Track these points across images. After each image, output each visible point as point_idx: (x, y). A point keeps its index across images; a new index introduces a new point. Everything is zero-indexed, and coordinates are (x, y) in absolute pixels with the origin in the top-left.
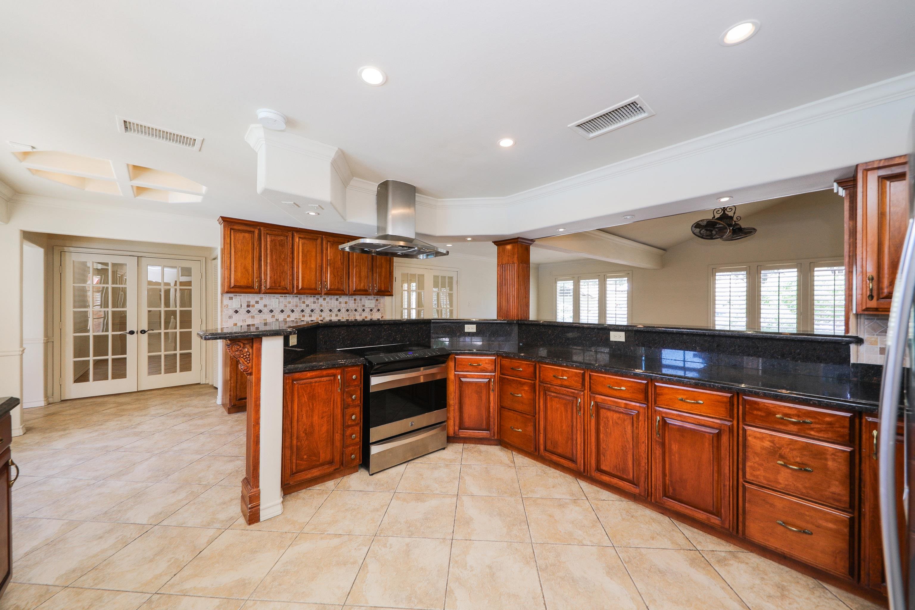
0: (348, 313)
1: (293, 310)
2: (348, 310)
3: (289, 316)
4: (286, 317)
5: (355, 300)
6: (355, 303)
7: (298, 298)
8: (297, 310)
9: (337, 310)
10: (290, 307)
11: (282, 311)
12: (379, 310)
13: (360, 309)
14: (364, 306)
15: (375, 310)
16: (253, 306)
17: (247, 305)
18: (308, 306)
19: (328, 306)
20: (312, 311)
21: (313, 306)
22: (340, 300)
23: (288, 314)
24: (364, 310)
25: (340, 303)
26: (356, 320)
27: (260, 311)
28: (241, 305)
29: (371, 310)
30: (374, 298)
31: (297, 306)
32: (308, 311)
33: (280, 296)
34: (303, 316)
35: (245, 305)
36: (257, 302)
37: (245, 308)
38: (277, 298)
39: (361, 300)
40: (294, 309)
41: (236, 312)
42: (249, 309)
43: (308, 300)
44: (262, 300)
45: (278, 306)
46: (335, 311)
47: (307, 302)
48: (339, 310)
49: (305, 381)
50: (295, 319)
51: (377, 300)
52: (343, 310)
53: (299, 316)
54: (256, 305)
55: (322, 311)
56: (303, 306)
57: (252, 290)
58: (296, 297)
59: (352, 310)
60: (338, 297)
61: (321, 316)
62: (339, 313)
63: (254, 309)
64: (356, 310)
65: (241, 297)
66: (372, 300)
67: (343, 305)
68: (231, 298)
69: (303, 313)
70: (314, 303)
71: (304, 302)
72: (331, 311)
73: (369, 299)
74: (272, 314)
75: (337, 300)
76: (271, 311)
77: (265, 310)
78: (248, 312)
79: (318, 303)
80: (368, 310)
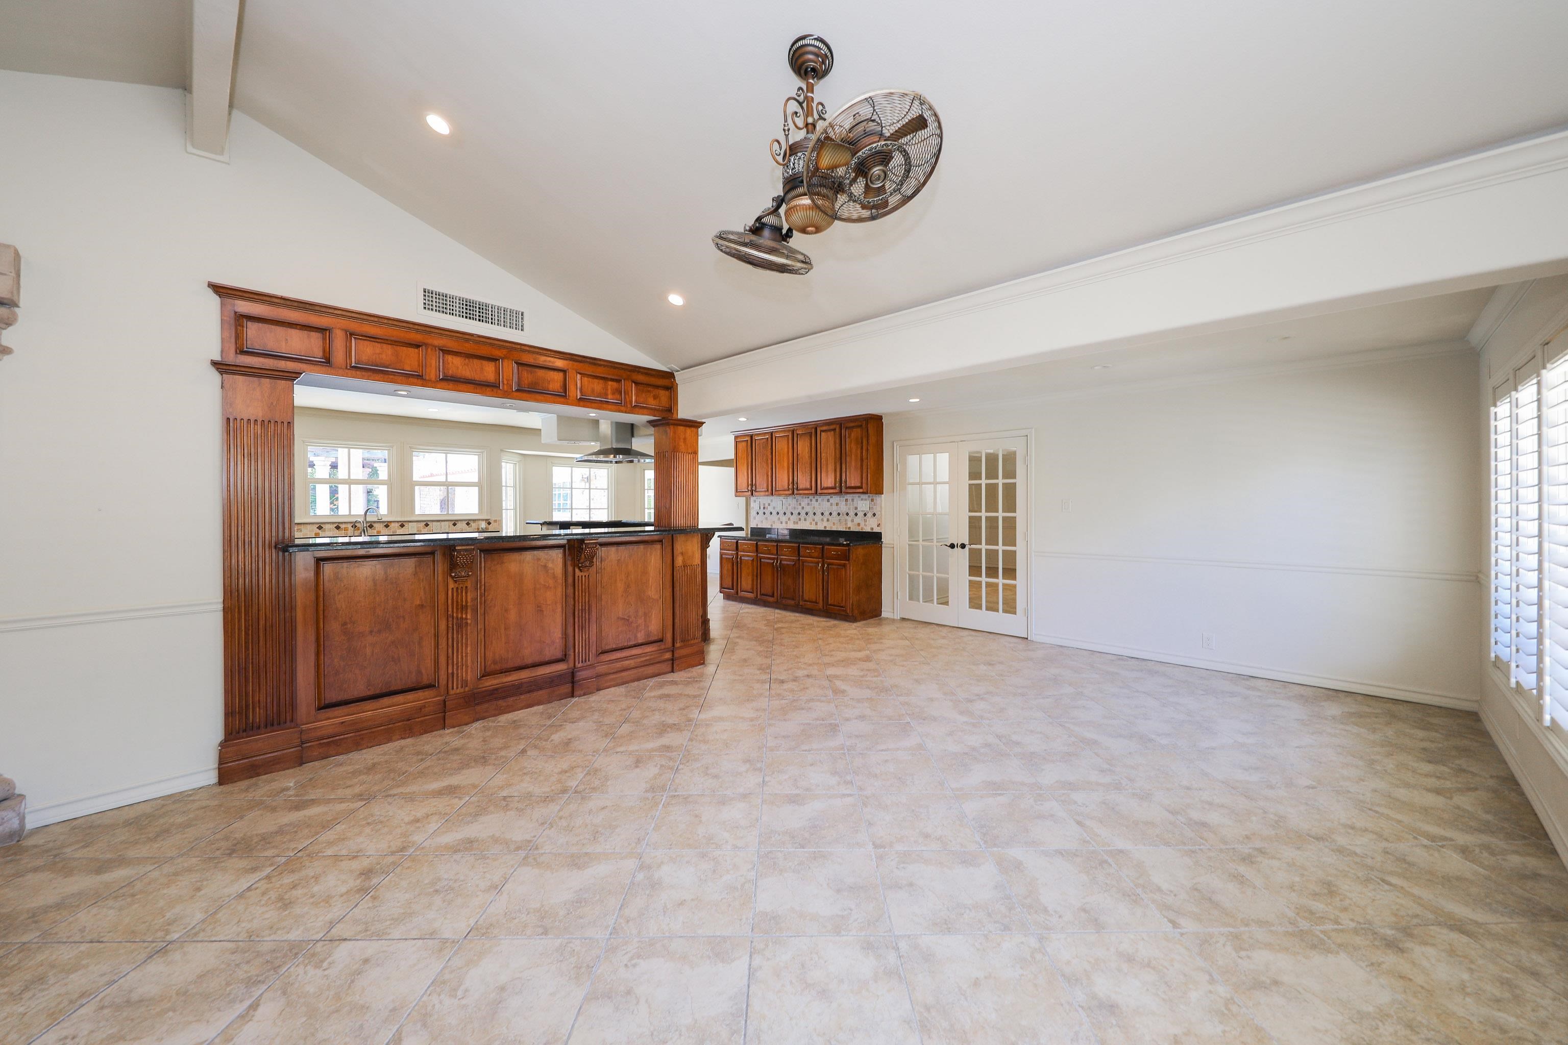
0: (839, 518)
1: (792, 512)
2: (839, 514)
3: (789, 519)
4: (787, 520)
5: (846, 500)
6: (846, 505)
8: (795, 513)
11: (785, 514)
12: (874, 515)
13: (852, 514)
14: (856, 508)
15: (870, 515)
17: (763, 507)
18: (803, 508)
19: (820, 508)
20: (808, 514)
21: (807, 509)
22: (832, 500)
23: (789, 516)
24: (856, 514)
27: (771, 513)
28: (760, 507)
29: (865, 515)
30: (869, 497)
31: (795, 508)
32: (803, 514)
37: (762, 510)
38: (781, 501)
39: (853, 500)
41: (758, 513)
43: (803, 501)
44: (772, 502)
45: (782, 509)
47: (803, 504)
48: (831, 514)
51: (872, 500)
52: (835, 514)
54: (768, 507)
55: (815, 514)
56: (799, 509)
58: (794, 498)
59: (843, 515)
60: (829, 497)
62: (830, 518)
63: (767, 511)
64: (848, 514)
65: (759, 500)
66: (866, 500)
67: (835, 507)
69: (800, 517)
70: (808, 504)
71: (800, 504)
72: (823, 514)
73: (862, 499)
74: (778, 517)
75: (828, 501)
76: (778, 513)
77: (774, 512)
79: (811, 505)
80: (861, 514)
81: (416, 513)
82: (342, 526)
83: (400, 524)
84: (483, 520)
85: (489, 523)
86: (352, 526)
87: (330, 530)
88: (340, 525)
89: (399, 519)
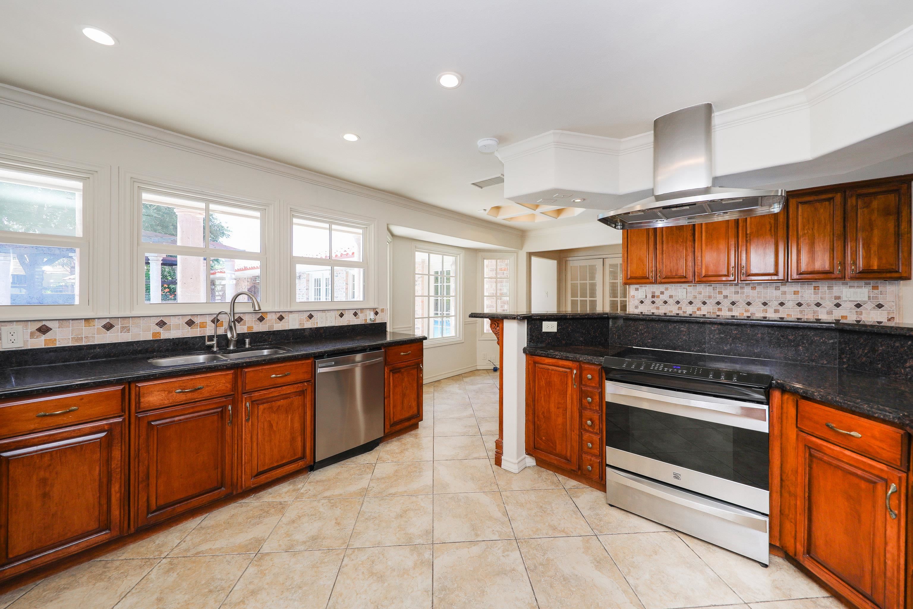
1: (704, 302)
3: (699, 309)
4: (696, 310)
5: (816, 288)
6: (815, 293)
7: (711, 288)
8: (711, 302)
9: (777, 303)
10: (701, 298)
11: (691, 303)
12: (879, 307)
13: (828, 304)
16: (658, 297)
17: (652, 296)
18: (726, 297)
19: (760, 297)
20: (733, 303)
23: (698, 306)
24: (839, 305)
25: (784, 293)
26: (818, 321)
27: (665, 302)
28: (646, 296)
29: (859, 306)
32: (726, 304)
33: (688, 286)
34: (720, 310)
35: (649, 296)
36: (662, 293)
37: (649, 299)
38: (684, 288)
40: (706, 301)
41: (642, 302)
42: (653, 299)
43: (726, 289)
44: (668, 290)
45: (685, 297)
46: (774, 304)
47: (725, 293)
48: (782, 304)
49: (544, 366)
50: (708, 312)
51: (875, 288)
52: (790, 304)
53: (713, 309)
54: (661, 296)
55: (749, 304)
56: (720, 298)
57: (648, 281)
58: (708, 286)
59: (808, 305)
61: (747, 311)
62: (781, 308)
63: (659, 299)
64: (818, 305)
65: (645, 288)
67: (790, 297)
68: (637, 289)
69: (719, 306)
70: (737, 293)
72: (765, 304)
73: (851, 287)
74: (679, 305)
76: (678, 302)
77: (671, 301)
78: (653, 302)
80: (848, 305)
81: (298, 300)
82: (198, 320)
83: (278, 315)
84: (370, 309)
85: (376, 313)
86: (213, 321)
87: (178, 327)
88: (195, 319)
89: (277, 309)
